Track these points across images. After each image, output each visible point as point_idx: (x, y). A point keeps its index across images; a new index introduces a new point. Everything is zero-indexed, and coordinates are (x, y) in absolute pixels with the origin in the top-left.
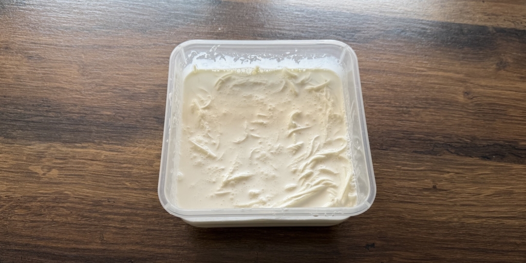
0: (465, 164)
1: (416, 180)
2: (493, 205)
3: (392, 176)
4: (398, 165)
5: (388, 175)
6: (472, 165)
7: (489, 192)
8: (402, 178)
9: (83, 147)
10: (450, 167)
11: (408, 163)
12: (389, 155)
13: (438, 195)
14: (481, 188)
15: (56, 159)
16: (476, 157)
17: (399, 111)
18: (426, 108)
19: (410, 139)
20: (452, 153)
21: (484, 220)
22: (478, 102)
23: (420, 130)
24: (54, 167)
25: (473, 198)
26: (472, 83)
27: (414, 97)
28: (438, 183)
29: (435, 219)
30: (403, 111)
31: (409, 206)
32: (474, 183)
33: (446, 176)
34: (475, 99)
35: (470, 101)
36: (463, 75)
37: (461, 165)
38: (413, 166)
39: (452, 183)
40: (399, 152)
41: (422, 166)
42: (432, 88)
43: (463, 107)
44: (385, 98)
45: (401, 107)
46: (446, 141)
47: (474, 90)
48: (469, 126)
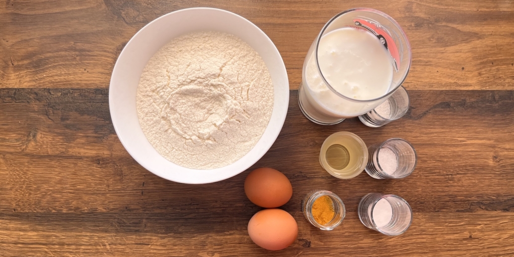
0: (491, 217)
1: (458, 233)
2: (508, 245)
3: (442, 231)
4: (446, 223)
5: (439, 231)
6: (496, 217)
7: (506, 236)
8: (449, 232)
9: (230, 234)
10: (481, 221)
11: (453, 220)
12: (440, 216)
13: (473, 242)
14: (501, 234)
15: (215, 245)
16: (499, 210)
17: (446, 178)
18: (465, 174)
20: (483, 209)
22: (504, 164)
23: (461, 193)
24: (216, 252)
25: (496, 242)
26: (499, 148)
27: (456, 165)
28: (473, 234)
30: (448, 178)
32: (497, 230)
33: (478, 227)
34: (501, 162)
35: (497, 164)
36: (493, 141)
37: (489, 217)
38: (456, 223)
39: (482, 232)
40: (447, 212)
41: (462, 222)
42: (470, 155)
43: (492, 170)
44: (436, 169)
45: (447, 175)
46: (479, 200)
47: (501, 153)
48: (495, 186)
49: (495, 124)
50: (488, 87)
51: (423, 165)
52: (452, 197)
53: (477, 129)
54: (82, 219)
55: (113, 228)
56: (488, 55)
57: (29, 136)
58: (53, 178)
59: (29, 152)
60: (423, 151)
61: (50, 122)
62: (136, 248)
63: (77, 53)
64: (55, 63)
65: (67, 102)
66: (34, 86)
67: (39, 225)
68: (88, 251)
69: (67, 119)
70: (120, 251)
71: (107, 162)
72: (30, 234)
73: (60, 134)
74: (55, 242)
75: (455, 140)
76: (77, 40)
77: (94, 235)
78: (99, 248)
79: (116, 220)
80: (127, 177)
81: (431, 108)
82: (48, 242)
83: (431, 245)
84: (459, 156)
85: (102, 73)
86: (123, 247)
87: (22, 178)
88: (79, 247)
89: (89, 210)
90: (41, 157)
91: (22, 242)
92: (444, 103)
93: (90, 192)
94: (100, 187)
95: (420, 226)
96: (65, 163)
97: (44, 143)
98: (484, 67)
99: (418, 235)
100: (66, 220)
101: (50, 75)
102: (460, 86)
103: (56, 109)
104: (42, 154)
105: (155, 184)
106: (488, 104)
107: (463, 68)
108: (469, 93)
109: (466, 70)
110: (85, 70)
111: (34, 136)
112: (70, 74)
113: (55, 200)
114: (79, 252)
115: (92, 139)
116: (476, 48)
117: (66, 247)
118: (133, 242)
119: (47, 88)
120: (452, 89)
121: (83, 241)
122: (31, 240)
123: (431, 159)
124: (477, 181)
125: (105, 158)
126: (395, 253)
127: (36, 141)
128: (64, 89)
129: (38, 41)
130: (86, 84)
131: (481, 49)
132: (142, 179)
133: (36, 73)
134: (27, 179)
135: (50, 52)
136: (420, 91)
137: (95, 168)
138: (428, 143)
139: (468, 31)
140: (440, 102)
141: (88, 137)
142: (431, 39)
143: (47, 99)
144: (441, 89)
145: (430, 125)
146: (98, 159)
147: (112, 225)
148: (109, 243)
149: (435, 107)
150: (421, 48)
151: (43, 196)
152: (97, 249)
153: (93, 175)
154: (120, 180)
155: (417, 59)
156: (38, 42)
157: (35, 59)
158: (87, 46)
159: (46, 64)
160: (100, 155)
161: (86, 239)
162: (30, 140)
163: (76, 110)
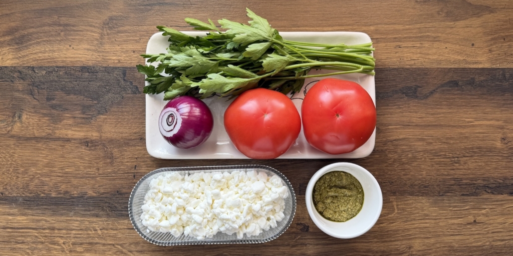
0: (497, 201)
1: (462, 218)
3: (446, 216)
4: (450, 207)
5: (443, 216)
6: (502, 201)
7: (511, 220)
8: (453, 217)
10: (487, 205)
11: (457, 204)
12: (444, 200)
13: (477, 227)
14: (507, 218)
16: (505, 194)
17: (452, 161)
18: (472, 156)
19: (459, 185)
20: (488, 193)
21: (507, 241)
23: (467, 176)
25: (501, 226)
26: (508, 129)
27: (463, 147)
28: (478, 218)
29: (474, 244)
30: (454, 161)
31: (458, 237)
32: (502, 214)
33: (483, 211)
34: (509, 144)
35: (506, 146)
36: (502, 122)
37: (494, 201)
39: (487, 216)
40: (451, 196)
41: (466, 206)
42: (478, 137)
43: (499, 152)
44: (441, 151)
45: (453, 157)
46: (485, 183)
47: (509, 135)
48: (502, 168)
49: (504, 104)
50: (498, 65)
51: (429, 148)
52: (458, 181)
53: (485, 109)
54: (71, 203)
55: (104, 213)
56: (500, 30)
57: (14, 116)
58: (41, 161)
59: (15, 133)
60: (429, 132)
61: (35, 102)
62: (129, 233)
63: (61, 28)
64: (38, 39)
65: (52, 81)
66: (18, 63)
67: (28, 209)
68: (79, 236)
69: (53, 99)
70: (112, 236)
71: (96, 144)
72: (19, 218)
73: (45, 115)
74: (45, 227)
75: (463, 120)
76: (61, 14)
77: (85, 220)
78: (90, 232)
79: (107, 204)
80: (118, 160)
81: (439, 87)
82: (38, 226)
83: (434, 230)
84: (466, 137)
85: (88, 50)
86: (115, 232)
87: (9, 161)
88: (69, 232)
89: (79, 194)
90: (28, 139)
91: (11, 226)
92: (452, 81)
93: (79, 176)
94: (90, 170)
95: (423, 210)
96: (53, 145)
97: (29, 124)
98: (495, 44)
99: (421, 219)
100: (56, 204)
101: (34, 52)
102: (470, 63)
103: (42, 88)
104: (29, 136)
105: (147, 167)
106: (498, 83)
107: (473, 45)
108: (479, 71)
109: (476, 46)
110: (70, 46)
111: (20, 117)
112: (54, 51)
113: (43, 184)
114: (70, 237)
115: (80, 120)
116: (488, 23)
117: (56, 231)
118: (126, 227)
119: (32, 66)
120: (461, 67)
121: (73, 226)
122: (21, 224)
123: (437, 141)
124: (483, 164)
125: (93, 140)
126: (396, 238)
127: (21, 122)
128: (49, 67)
129: (19, 15)
130: (71, 62)
131: (492, 24)
132: (134, 162)
133: (19, 50)
134: (14, 162)
135: (33, 27)
136: (427, 68)
137: (83, 150)
138: (434, 124)
139: (479, 4)
140: (448, 80)
141: (75, 117)
142: (441, 13)
143: (32, 77)
144: (449, 67)
145: (437, 105)
146: (87, 142)
147: (103, 210)
148: (101, 228)
149: (442, 86)
150: (429, 22)
151: (32, 180)
152: (89, 234)
153: (81, 158)
154: (110, 163)
155: (425, 34)
156: (20, 17)
157: (17, 35)
158: (72, 21)
159: (29, 40)
160: (89, 137)
161: (76, 224)
162: (15, 122)
163: (62, 90)
